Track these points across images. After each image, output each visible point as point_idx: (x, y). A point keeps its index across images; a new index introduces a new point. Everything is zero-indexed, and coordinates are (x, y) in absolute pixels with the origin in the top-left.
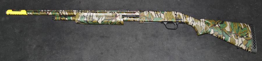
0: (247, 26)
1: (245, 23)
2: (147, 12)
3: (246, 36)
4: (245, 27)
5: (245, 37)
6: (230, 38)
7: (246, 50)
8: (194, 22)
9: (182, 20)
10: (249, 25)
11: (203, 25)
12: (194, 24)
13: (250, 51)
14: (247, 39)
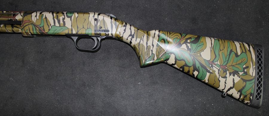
0: (250, 51)
1: (246, 43)
2: (38, 14)
3: (244, 71)
4: (244, 51)
5: (241, 73)
6: (208, 74)
7: (240, 100)
8: (133, 37)
9: (108, 31)
10: (253, 48)
11: (153, 45)
12: (134, 42)
13: (248, 103)
14: (244, 78)
